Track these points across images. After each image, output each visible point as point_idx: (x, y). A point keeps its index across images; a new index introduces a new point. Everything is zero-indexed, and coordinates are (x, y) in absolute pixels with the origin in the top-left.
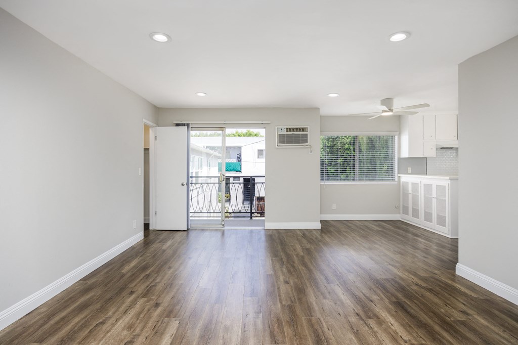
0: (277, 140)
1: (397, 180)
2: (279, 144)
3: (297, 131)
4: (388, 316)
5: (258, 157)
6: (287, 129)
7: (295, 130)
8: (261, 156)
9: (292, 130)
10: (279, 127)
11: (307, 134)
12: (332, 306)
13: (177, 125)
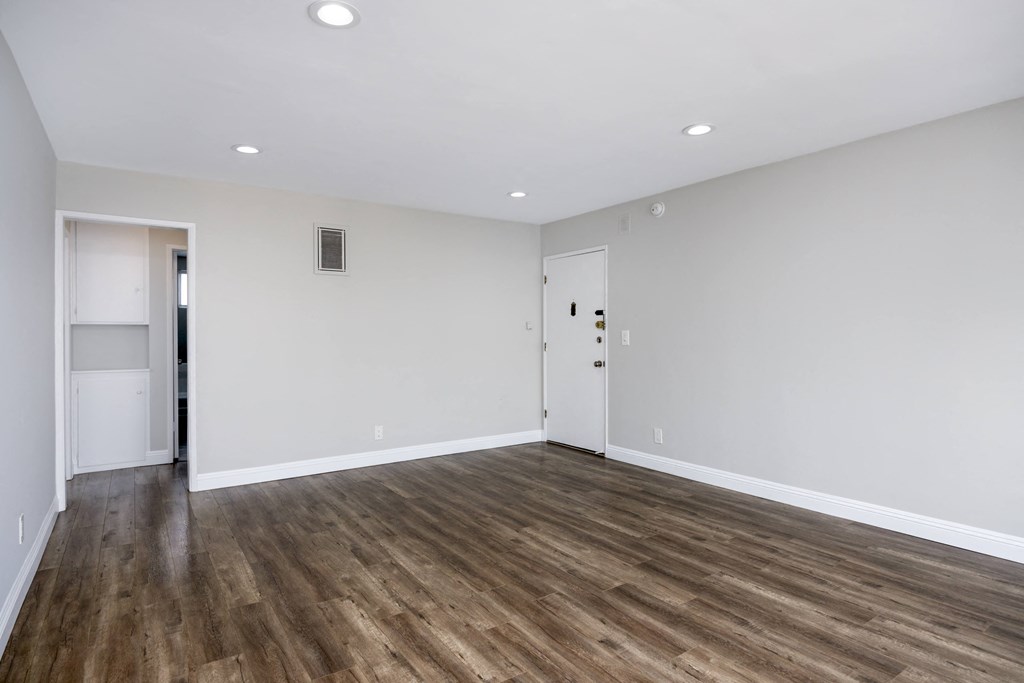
4: (364, 631)
12: (472, 618)
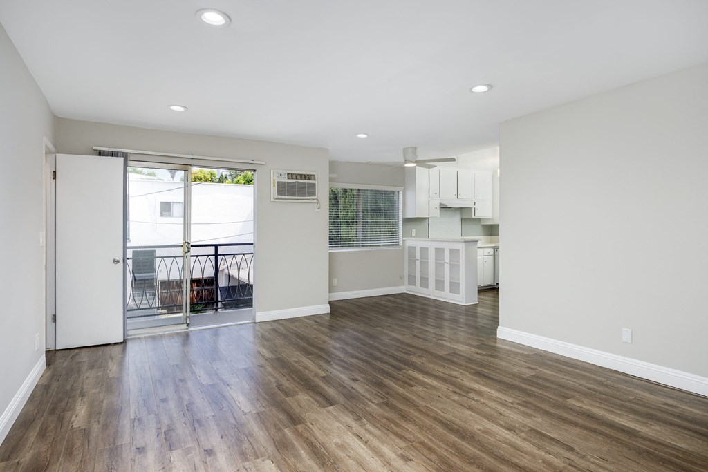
0: (274, 190)
1: (401, 244)
2: (277, 196)
3: (301, 178)
5: (162, 215)
6: (288, 174)
7: (299, 177)
8: (167, 213)
9: (294, 176)
10: (277, 171)
11: (314, 184)
13: (101, 153)
